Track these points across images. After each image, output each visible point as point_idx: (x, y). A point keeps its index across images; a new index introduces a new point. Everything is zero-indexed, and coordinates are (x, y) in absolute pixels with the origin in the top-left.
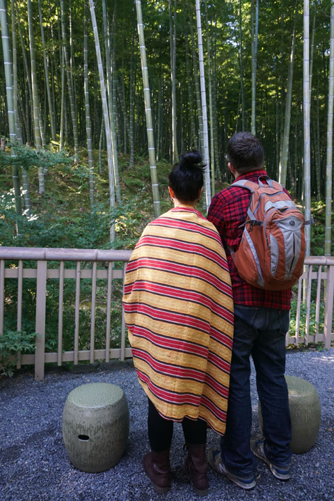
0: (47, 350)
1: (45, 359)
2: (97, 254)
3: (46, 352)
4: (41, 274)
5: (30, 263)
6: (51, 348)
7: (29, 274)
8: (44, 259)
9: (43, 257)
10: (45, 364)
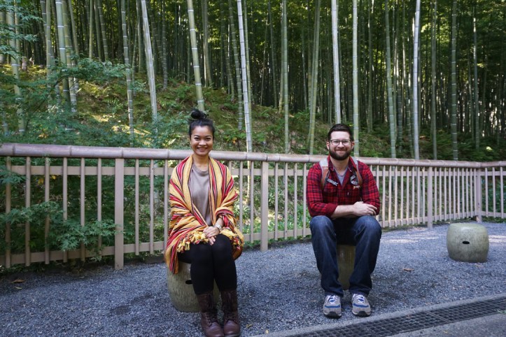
0: (126, 242)
1: (124, 251)
2: (169, 153)
3: (125, 243)
4: (120, 170)
5: (109, 161)
6: (129, 240)
7: (108, 171)
8: (122, 158)
9: (121, 155)
10: (125, 254)
